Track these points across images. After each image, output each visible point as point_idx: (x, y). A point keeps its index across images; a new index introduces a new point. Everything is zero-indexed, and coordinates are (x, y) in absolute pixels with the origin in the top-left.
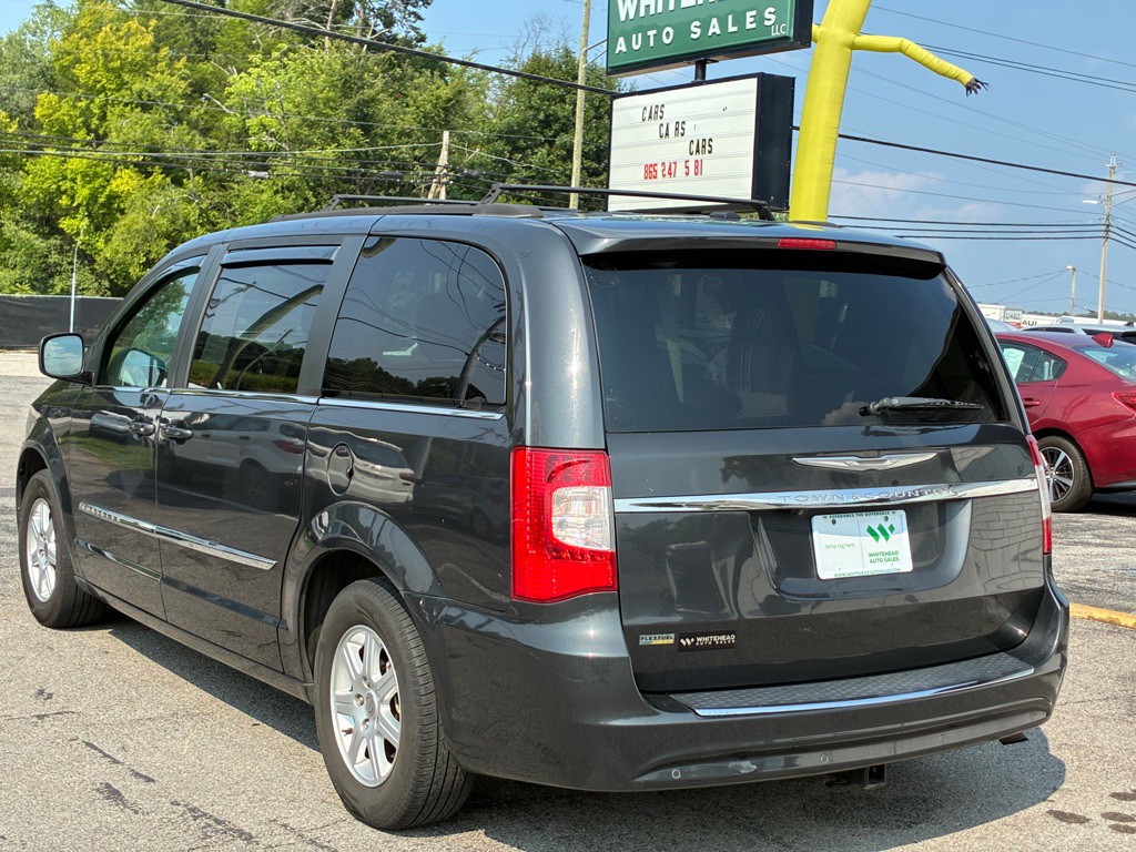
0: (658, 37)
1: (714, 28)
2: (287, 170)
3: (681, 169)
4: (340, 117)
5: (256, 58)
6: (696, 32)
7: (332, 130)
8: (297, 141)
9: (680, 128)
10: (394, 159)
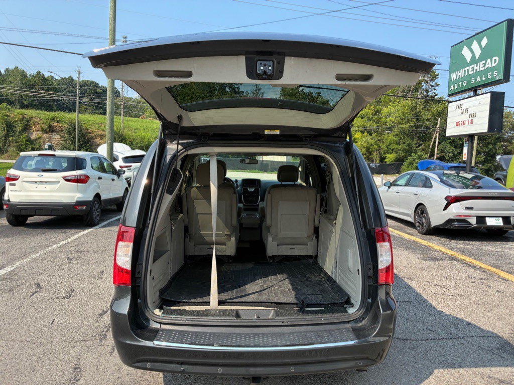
0: (462, 84)
1: (479, 79)
2: (396, 131)
3: (467, 122)
4: (410, 116)
5: (390, 103)
6: (473, 81)
7: (408, 120)
8: (399, 123)
9: (467, 110)
10: (425, 126)
